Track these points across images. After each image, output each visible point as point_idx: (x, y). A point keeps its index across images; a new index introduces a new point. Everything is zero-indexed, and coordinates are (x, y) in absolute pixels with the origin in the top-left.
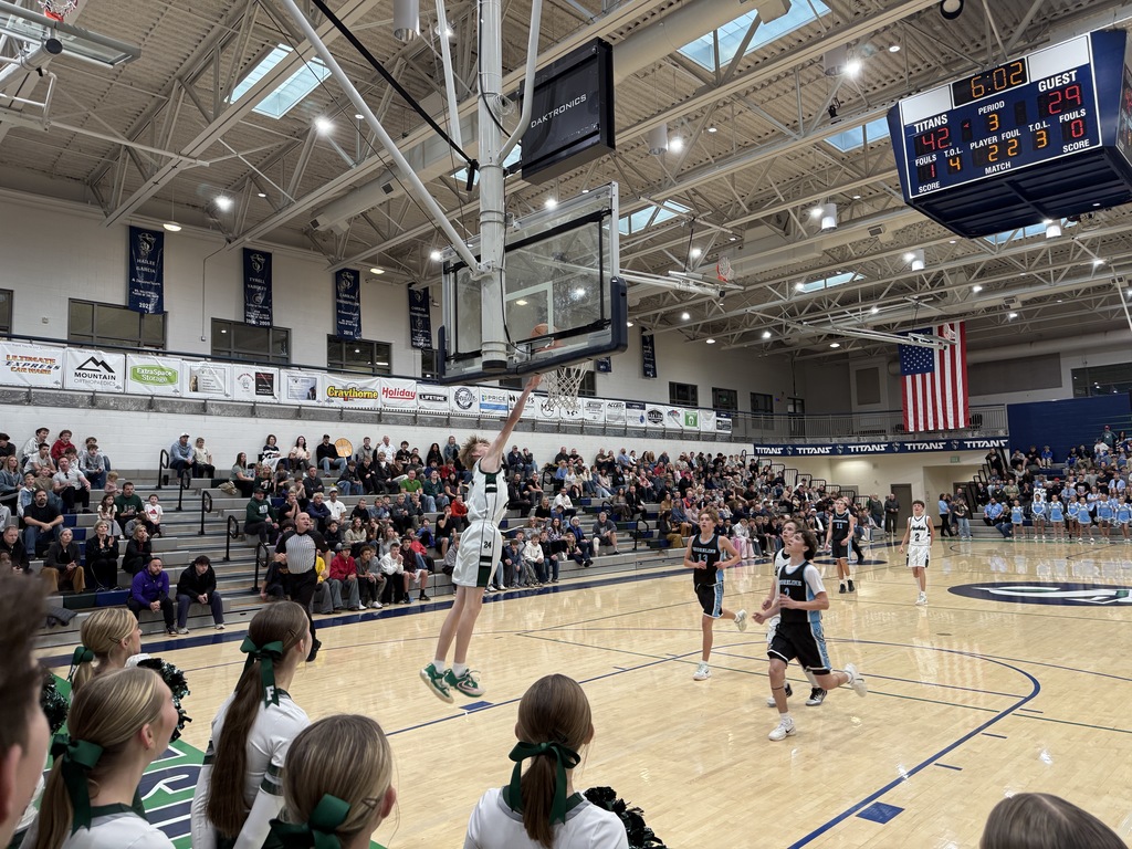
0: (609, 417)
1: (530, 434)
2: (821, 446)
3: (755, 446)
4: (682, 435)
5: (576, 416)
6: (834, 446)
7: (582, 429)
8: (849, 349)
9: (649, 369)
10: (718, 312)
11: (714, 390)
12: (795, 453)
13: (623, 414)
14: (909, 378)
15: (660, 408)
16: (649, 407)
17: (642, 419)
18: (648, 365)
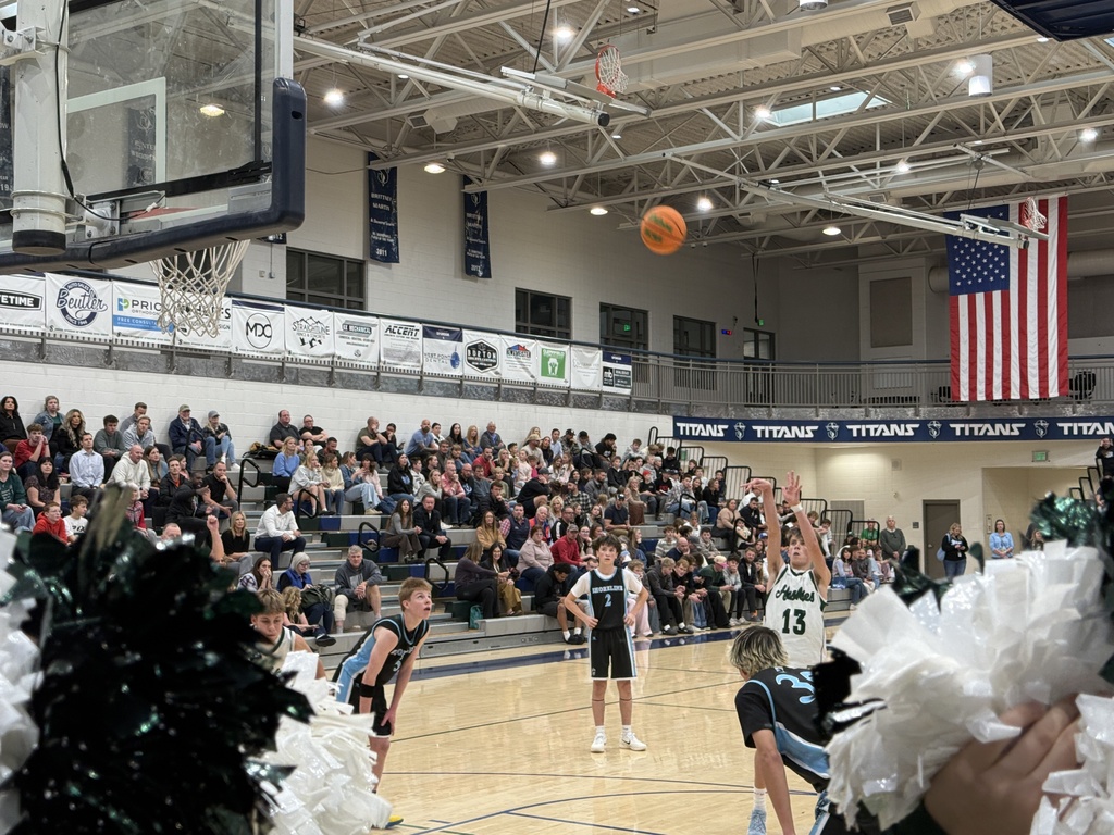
0: (388, 353)
1: (221, 383)
2: (799, 424)
3: (677, 419)
4: (533, 395)
5: (319, 350)
6: (823, 424)
7: (332, 375)
8: (857, 240)
9: (475, 260)
10: (611, 154)
11: (604, 307)
12: (750, 436)
13: (416, 348)
14: (963, 299)
15: (491, 340)
16: (470, 337)
17: (455, 360)
18: (474, 253)
